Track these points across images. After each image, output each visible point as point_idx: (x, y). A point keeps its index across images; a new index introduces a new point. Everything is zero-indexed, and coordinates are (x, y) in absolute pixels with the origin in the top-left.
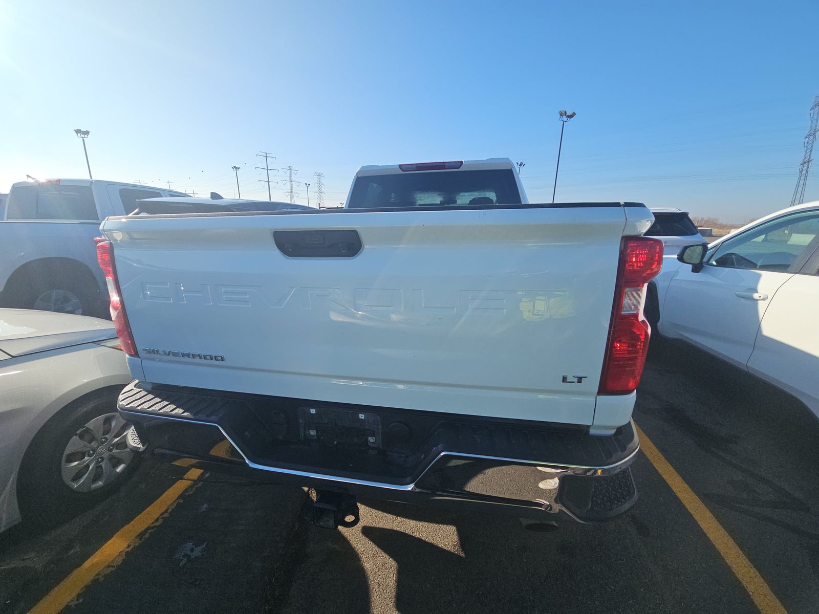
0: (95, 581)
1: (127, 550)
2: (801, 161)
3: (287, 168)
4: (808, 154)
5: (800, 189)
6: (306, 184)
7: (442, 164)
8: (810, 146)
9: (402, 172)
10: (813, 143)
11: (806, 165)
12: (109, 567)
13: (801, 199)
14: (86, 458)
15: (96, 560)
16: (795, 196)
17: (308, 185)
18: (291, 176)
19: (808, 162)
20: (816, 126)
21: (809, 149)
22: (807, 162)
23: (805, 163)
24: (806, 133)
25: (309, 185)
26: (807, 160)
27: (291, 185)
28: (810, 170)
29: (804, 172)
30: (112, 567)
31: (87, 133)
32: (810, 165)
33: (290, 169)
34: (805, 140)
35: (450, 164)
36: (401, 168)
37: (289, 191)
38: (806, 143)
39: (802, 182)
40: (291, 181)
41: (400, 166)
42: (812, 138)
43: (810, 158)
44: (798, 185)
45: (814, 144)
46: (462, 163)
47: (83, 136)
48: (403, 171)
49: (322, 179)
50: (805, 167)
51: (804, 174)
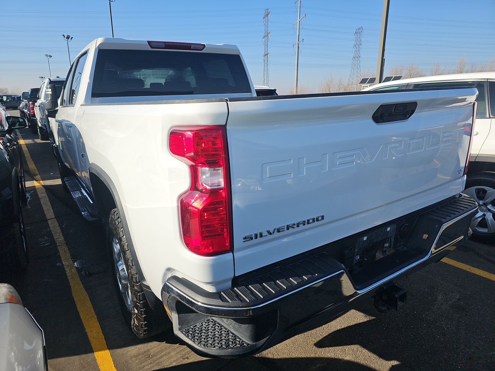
2: (263, 53)
4: (266, 49)
7: (188, 45)
8: (266, 44)
10: (267, 41)
19: (267, 55)
20: (268, 30)
21: (266, 46)
23: (265, 55)
24: (263, 35)
28: (269, 60)
29: (266, 61)
35: (196, 46)
36: (150, 45)
38: (264, 42)
39: (266, 68)
41: (149, 42)
42: (266, 38)
43: (267, 52)
44: (264, 70)
45: (268, 43)
46: (205, 46)
48: (152, 48)
50: (266, 58)
51: (266, 63)
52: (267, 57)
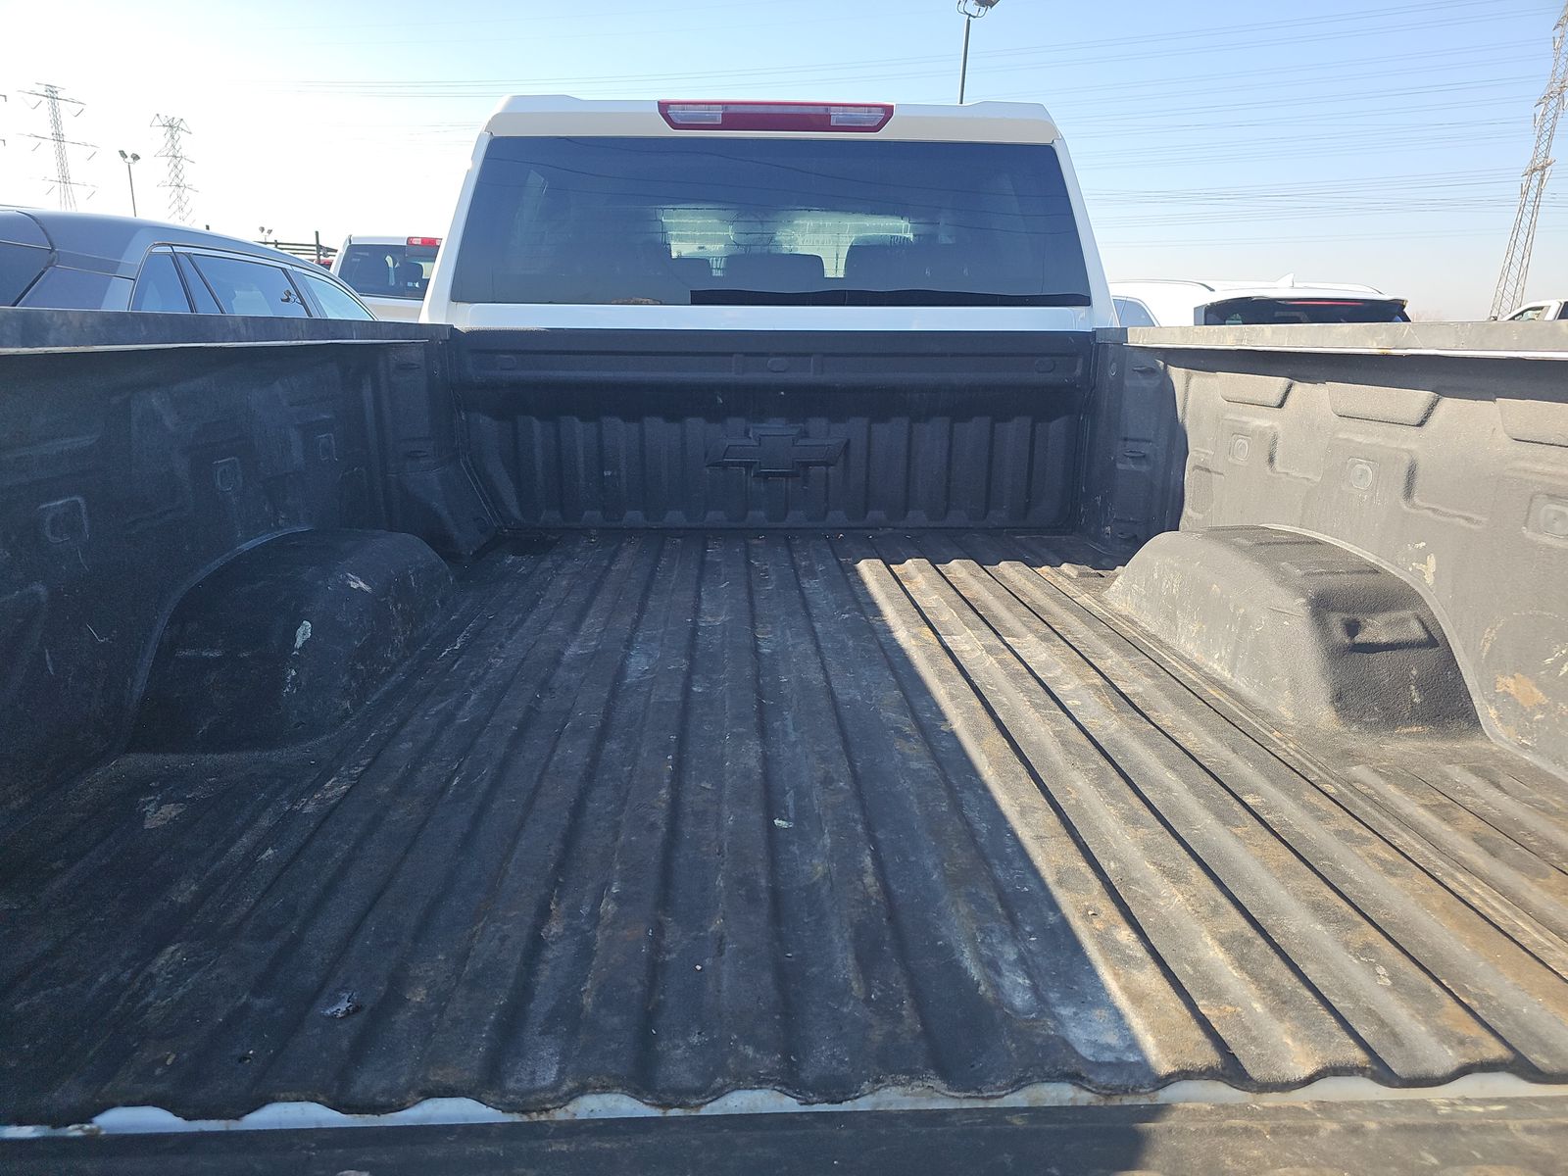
2: (1525, 164)
3: (41, 90)
4: (1543, 147)
5: (1522, 237)
6: (123, 154)
7: (821, 110)
8: (1548, 126)
9: (669, 132)
10: (1555, 116)
11: (1537, 175)
13: (1525, 265)
16: (1510, 256)
17: (130, 159)
18: (56, 122)
19: (1543, 168)
21: (1547, 134)
22: (1539, 169)
23: (1535, 170)
25: (136, 157)
26: (1539, 163)
27: (61, 156)
28: (1547, 190)
29: (1532, 195)
32: (1546, 177)
33: (52, 94)
34: (1535, 110)
35: (851, 111)
36: (667, 117)
37: (54, 175)
38: (1537, 118)
39: (1526, 221)
40: (59, 138)
41: (664, 107)
42: (1553, 103)
43: (1547, 157)
44: (1516, 230)
45: (1559, 120)
46: (888, 111)
48: (675, 126)
49: (185, 143)
50: (1535, 182)
51: (1531, 200)
52: (1539, 177)
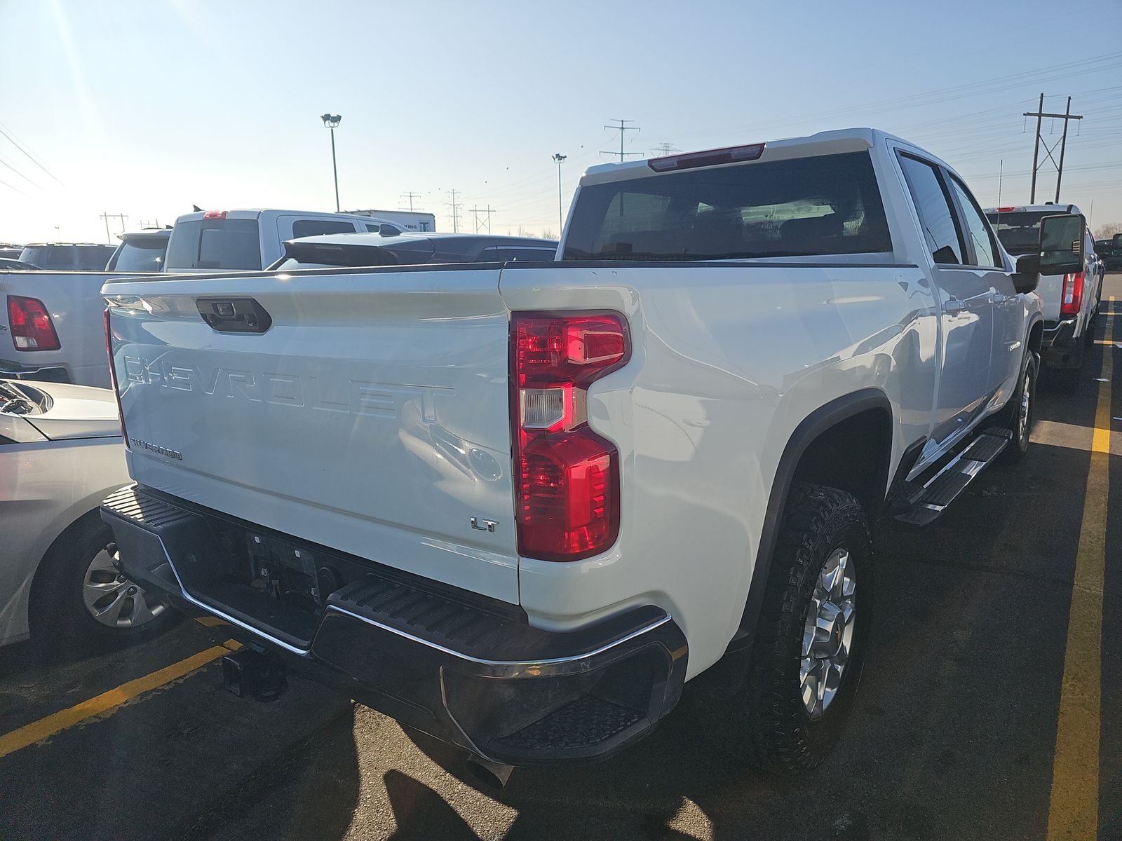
0: (74, 728)
1: (122, 705)
12: (95, 717)
14: (116, 582)
15: (89, 705)
30: (100, 718)
31: (338, 119)
41: (650, 161)
47: (332, 124)
48: (657, 171)
